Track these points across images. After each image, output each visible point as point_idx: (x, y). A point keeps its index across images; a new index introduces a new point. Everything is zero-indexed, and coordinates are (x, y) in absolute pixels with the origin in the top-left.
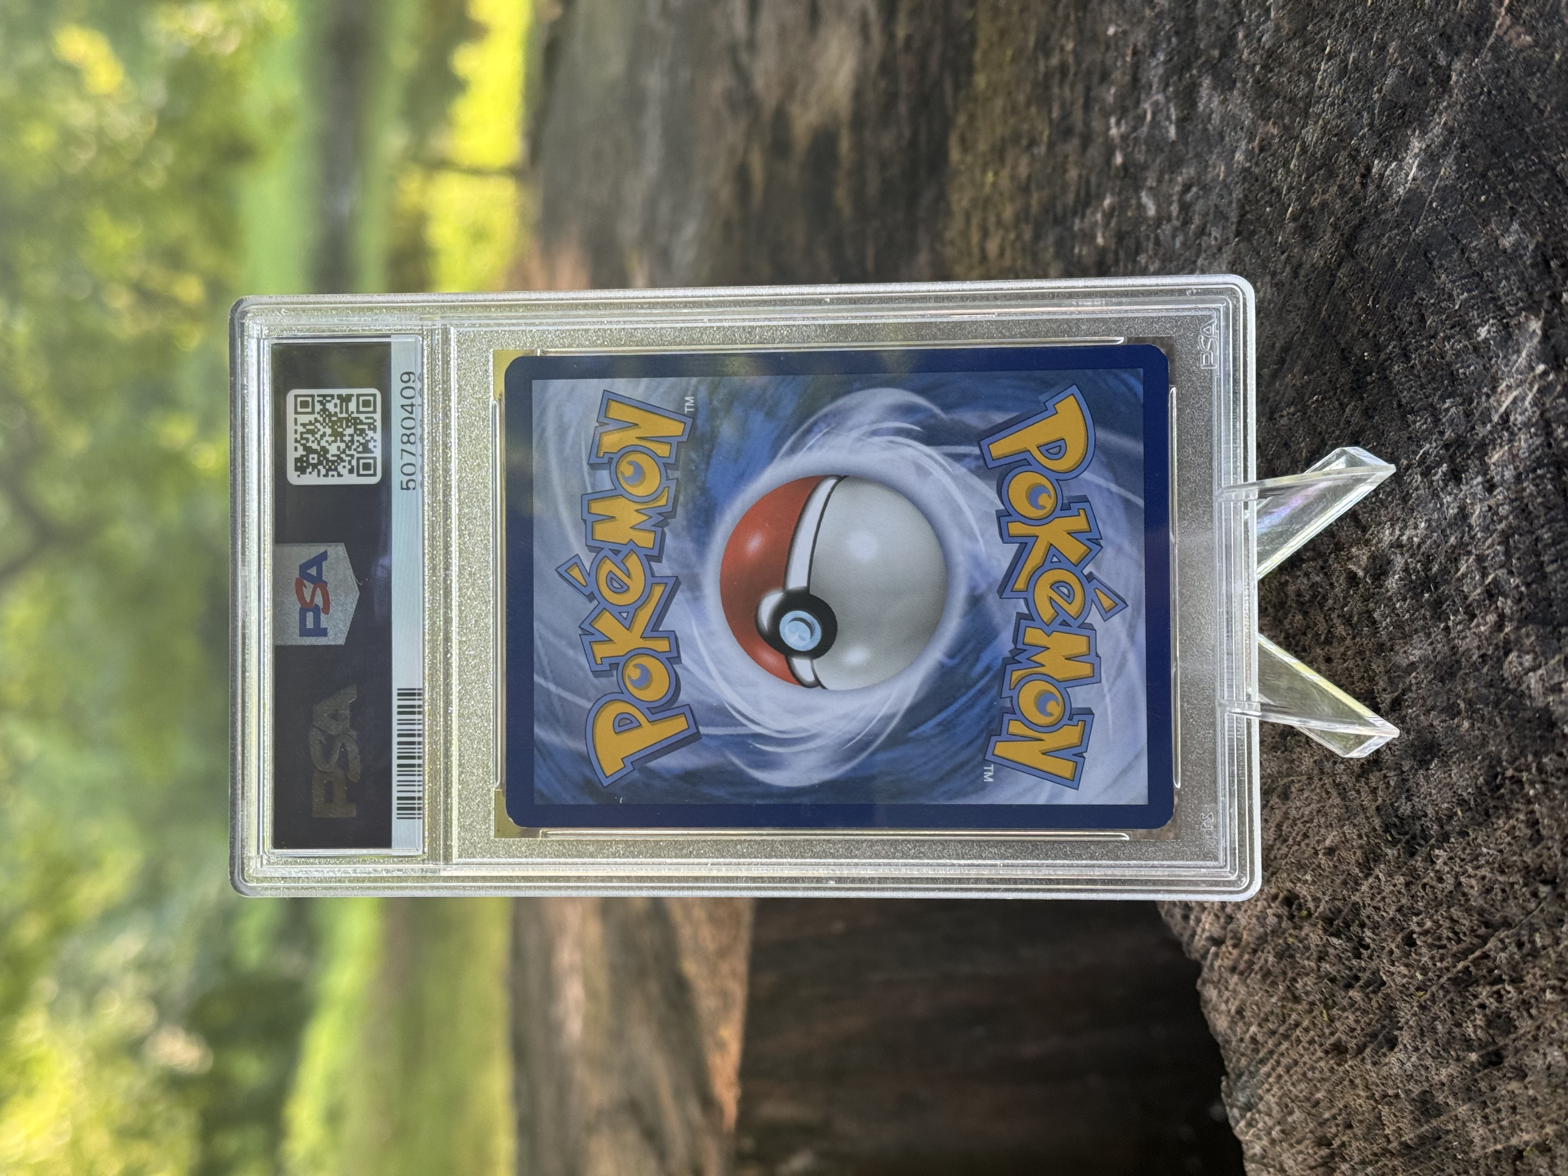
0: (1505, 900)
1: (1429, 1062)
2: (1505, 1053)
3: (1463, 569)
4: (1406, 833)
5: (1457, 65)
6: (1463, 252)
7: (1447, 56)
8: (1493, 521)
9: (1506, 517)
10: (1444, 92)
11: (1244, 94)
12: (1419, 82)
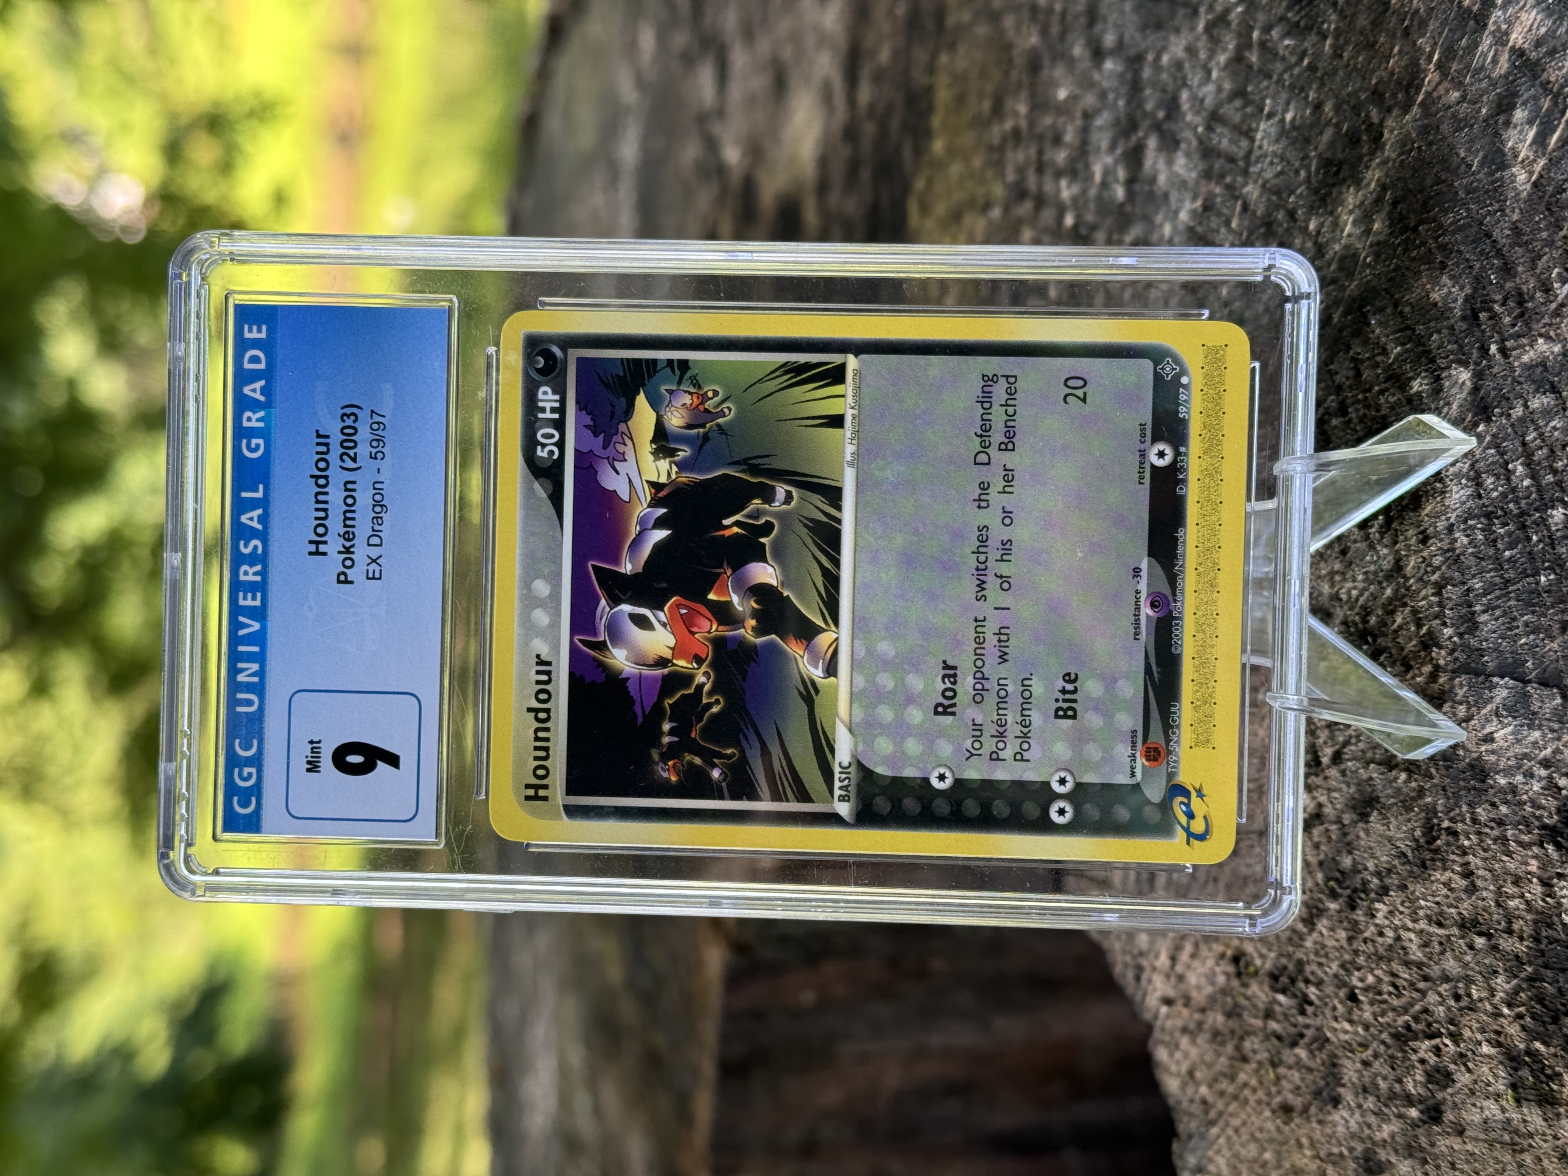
0: (1442, 953)
1: (1372, 1119)
2: (1443, 1108)
3: (1399, 620)
4: (1348, 888)
5: (1390, 122)
6: (1396, 306)
7: (1380, 113)
8: (1426, 572)
9: (1438, 568)
10: (1376, 149)
11: (1188, 155)
12: (1353, 140)
